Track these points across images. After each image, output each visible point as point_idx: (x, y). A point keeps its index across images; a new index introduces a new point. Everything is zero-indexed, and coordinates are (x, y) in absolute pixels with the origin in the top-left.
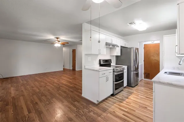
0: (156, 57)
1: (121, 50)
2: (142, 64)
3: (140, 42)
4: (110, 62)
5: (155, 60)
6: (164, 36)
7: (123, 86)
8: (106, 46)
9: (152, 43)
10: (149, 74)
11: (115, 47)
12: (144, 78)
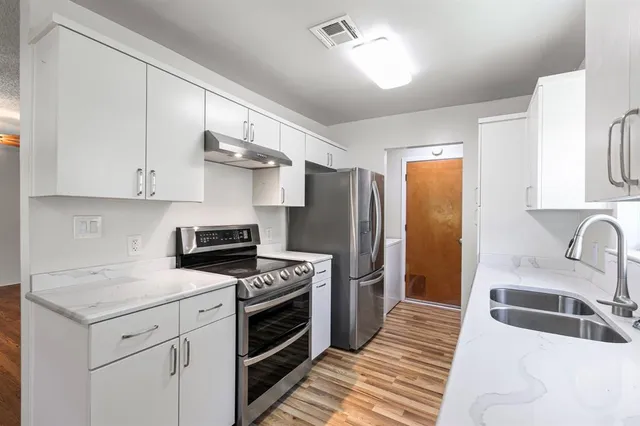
0: (446, 212)
1: (308, 180)
2: (400, 243)
3: (390, 151)
4: (249, 240)
5: (445, 223)
6: (480, 120)
7: (307, 356)
8: (203, 154)
9: (437, 158)
10: (422, 280)
11: (271, 163)
12: (407, 296)
